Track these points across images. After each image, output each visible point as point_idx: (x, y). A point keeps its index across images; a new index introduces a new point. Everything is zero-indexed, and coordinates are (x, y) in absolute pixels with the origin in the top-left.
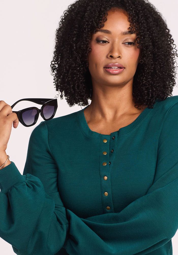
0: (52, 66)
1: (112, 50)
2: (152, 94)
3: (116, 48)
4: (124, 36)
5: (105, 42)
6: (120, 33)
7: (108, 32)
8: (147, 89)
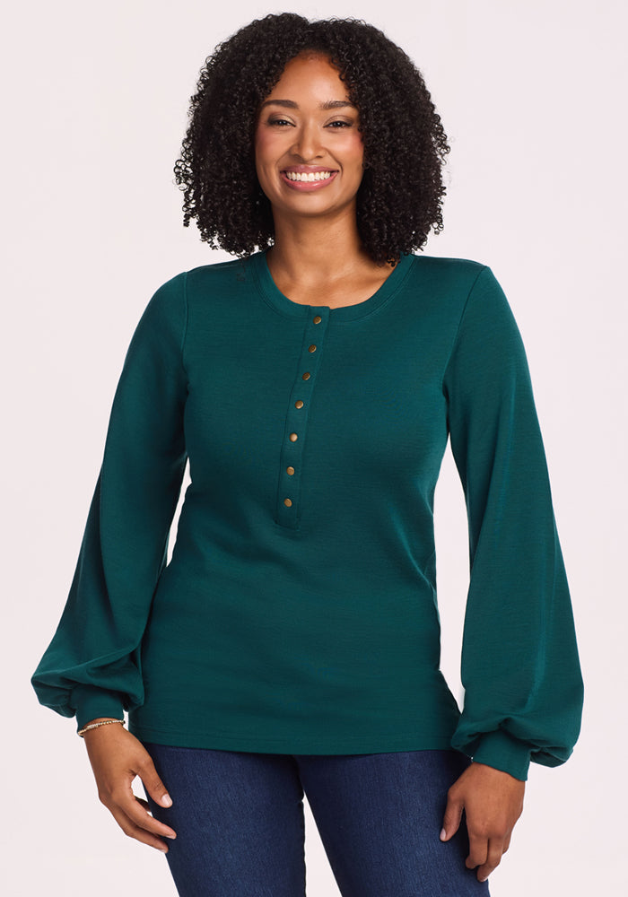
0: (176, 170)
1: (300, 143)
2: (389, 236)
3: (309, 140)
4: (326, 111)
5: (284, 123)
6: (316, 105)
7: (290, 105)
8: (378, 224)
